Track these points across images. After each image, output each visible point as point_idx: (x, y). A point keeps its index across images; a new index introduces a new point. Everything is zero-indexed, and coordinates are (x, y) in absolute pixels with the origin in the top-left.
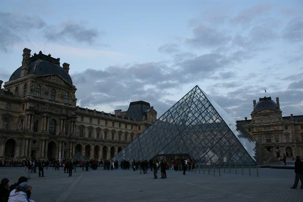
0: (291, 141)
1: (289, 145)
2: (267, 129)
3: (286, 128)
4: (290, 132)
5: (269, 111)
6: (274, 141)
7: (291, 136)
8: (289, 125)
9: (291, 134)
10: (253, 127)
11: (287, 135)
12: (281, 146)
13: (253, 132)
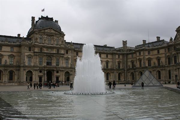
0: (69, 66)
1: (67, 70)
2: (49, 51)
3: (67, 53)
4: (70, 57)
5: (54, 32)
6: (54, 64)
7: (70, 62)
8: (69, 50)
9: (70, 59)
10: (35, 46)
11: (67, 59)
12: (61, 71)
13: (34, 52)
